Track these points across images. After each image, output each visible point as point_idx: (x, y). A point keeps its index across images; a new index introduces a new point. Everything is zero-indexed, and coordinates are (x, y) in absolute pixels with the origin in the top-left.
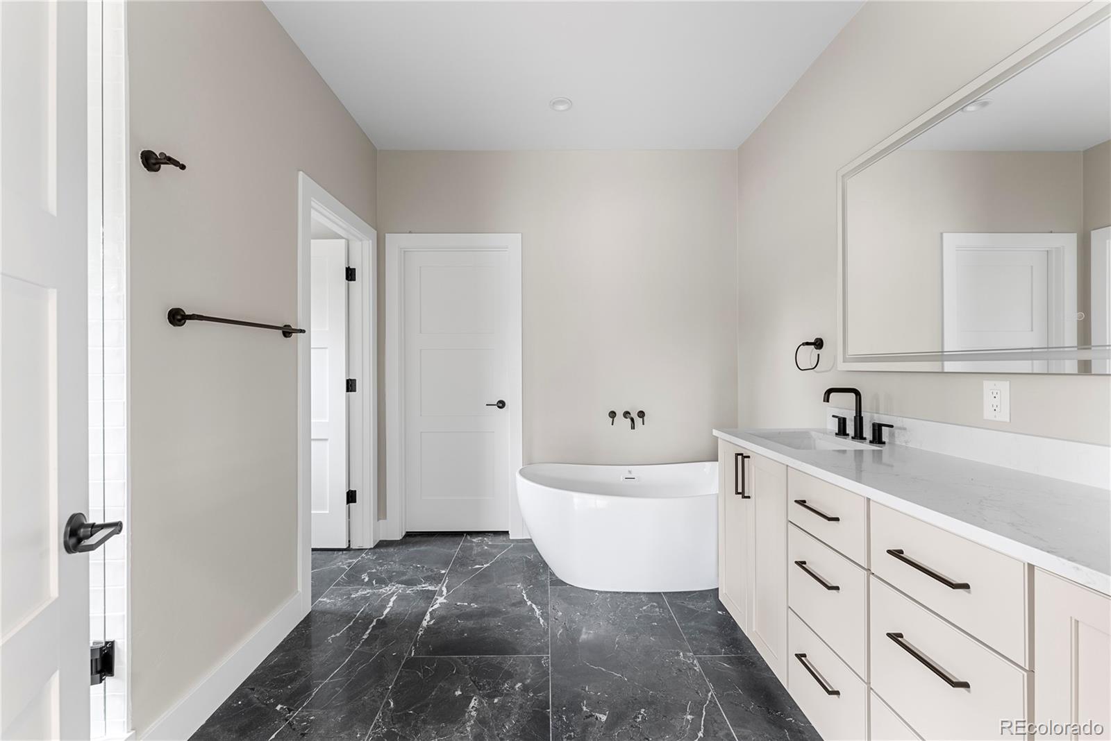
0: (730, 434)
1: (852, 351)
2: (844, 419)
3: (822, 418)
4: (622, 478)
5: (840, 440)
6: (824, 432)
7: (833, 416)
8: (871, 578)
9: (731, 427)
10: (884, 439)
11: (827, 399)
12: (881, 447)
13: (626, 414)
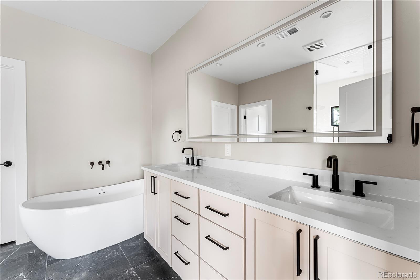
0: (148, 168)
1: (191, 134)
2: (188, 158)
3: (181, 158)
4: (97, 194)
5: (187, 166)
6: (182, 164)
7: (185, 158)
8: (200, 218)
9: (149, 166)
10: (200, 164)
11: (183, 152)
12: (199, 167)
13: (100, 163)
